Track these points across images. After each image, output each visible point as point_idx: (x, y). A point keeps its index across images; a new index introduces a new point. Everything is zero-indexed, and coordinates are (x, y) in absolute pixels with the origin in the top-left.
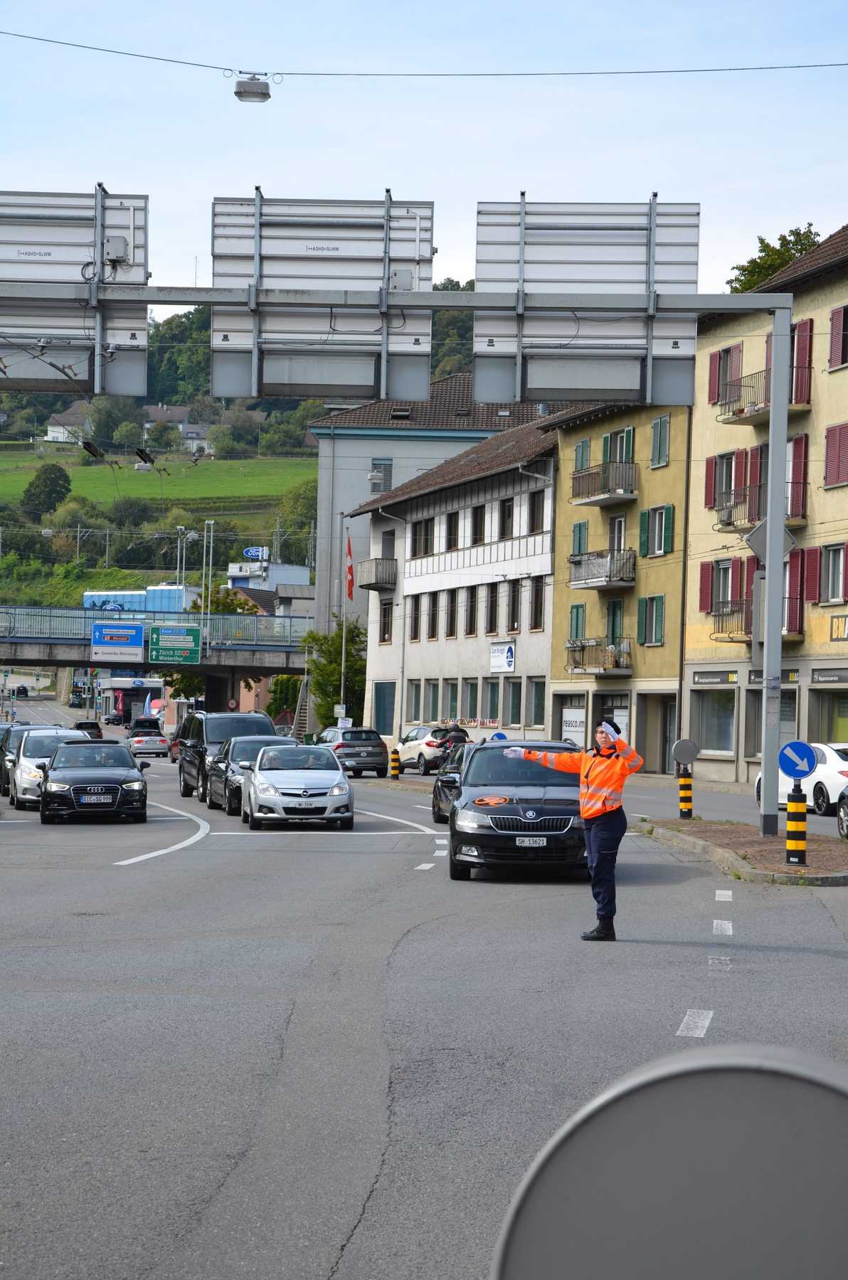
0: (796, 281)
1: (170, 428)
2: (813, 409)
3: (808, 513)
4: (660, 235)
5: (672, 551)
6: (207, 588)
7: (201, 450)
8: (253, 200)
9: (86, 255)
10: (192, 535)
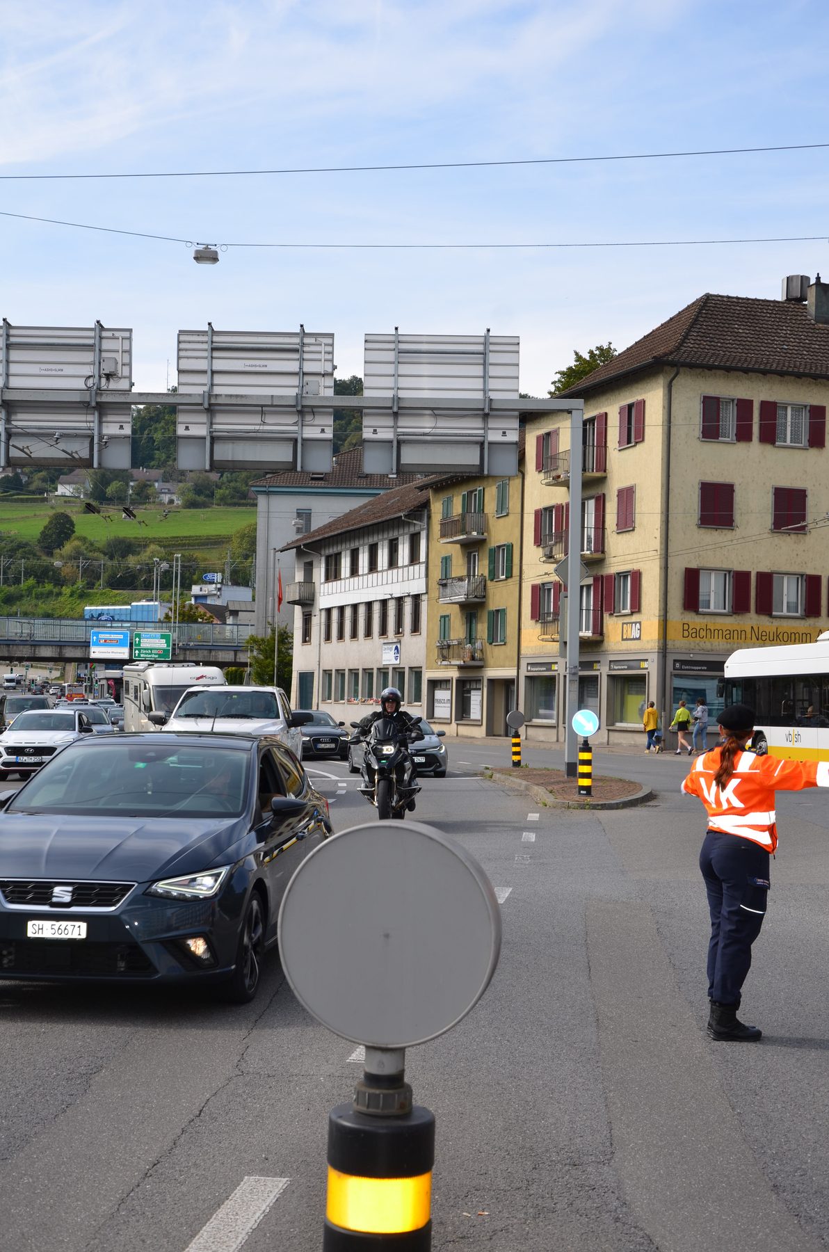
0: (595, 386)
1: (148, 485)
2: (608, 476)
3: (606, 549)
4: (492, 358)
5: (511, 577)
6: (176, 604)
7: (171, 502)
8: (206, 332)
9: (88, 370)
10: (165, 566)
